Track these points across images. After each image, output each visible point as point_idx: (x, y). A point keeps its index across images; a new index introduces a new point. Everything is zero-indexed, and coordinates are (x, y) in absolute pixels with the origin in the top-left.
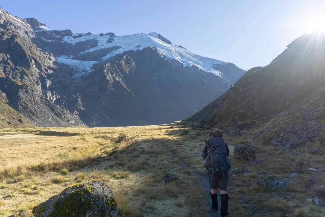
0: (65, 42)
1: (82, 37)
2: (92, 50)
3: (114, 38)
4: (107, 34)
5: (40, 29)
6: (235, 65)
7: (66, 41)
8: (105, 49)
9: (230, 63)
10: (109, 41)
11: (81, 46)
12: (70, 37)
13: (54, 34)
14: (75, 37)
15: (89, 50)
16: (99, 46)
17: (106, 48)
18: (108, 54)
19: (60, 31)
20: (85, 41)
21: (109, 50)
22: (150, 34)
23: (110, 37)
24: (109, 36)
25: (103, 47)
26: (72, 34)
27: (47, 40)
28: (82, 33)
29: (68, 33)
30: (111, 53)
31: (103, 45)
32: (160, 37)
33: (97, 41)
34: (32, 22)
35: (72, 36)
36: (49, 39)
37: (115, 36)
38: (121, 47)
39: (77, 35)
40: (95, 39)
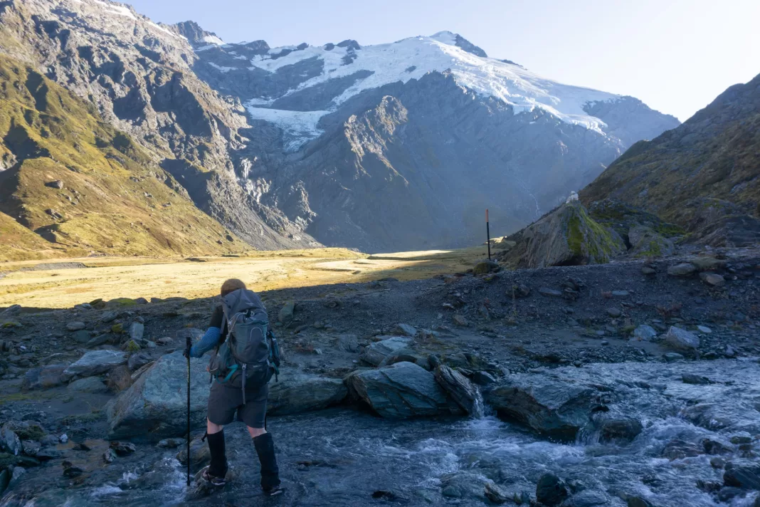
0: (257, 68)
1: (290, 54)
2: (311, 83)
3: (357, 52)
4: (340, 45)
5: (205, 44)
6: (640, 101)
7: (258, 66)
8: (338, 79)
9: (630, 97)
10: (348, 60)
11: (290, 75)
12: (265, 57)
13: (232, 53)
14: (275, 57)
15: (307, 82)
16: (327, 73)
17: (342, 76)
18: (346, 90)
19: (244, 44)
20: (296, 63)
21: (348, 81)
22: (437, 36)
23: (348, 50)
24: (346, 48)
25: (334, 75)
26: (269, 49)
27: (220, 69)
28: (289, 47)
29: (260, 48)
30: (352, 88)
31: (335, 70)
32: (460, 41)
33: (322, 62)
34: (189, 29)
35: (268, 54)
36: (226, 64)
37: (358, 47)
38: (373, 72)
39: (279, 51)
40: (317, 57)
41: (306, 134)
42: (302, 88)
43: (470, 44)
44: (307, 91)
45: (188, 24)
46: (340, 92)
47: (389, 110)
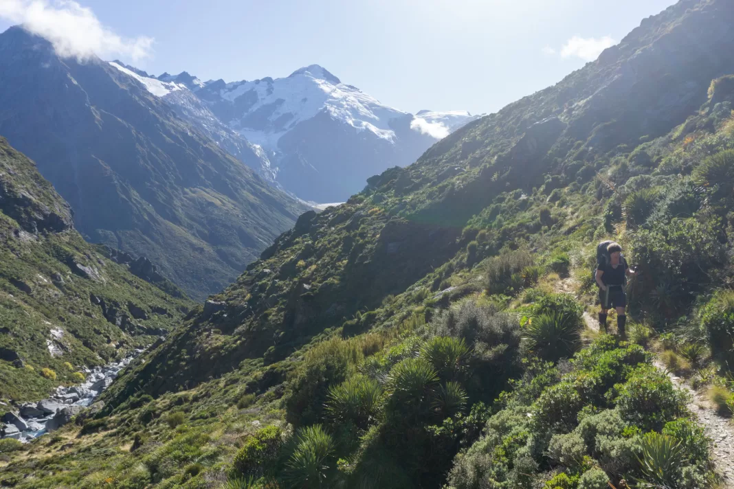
0: (225, 100)
3: (273, 85)
10: (270, 91)
13: (209, 90)
14: (230, 90)
16: (260, 101)
18: (273, 113)
20: (243, 95)
22: (309, 70)
23: (268, 85)
24: (266, 83)
26: (226, 85)
30: (276, 111)
31: (264, 99)
33: (255, 93)
35: (226, 89)
37: (273, 82)
38: (284, 100)
39: (231, 86)
40: (252, 90)
42: (251, 112)
43: (330, 75)
44: (254, 113)
46: (270, 114)
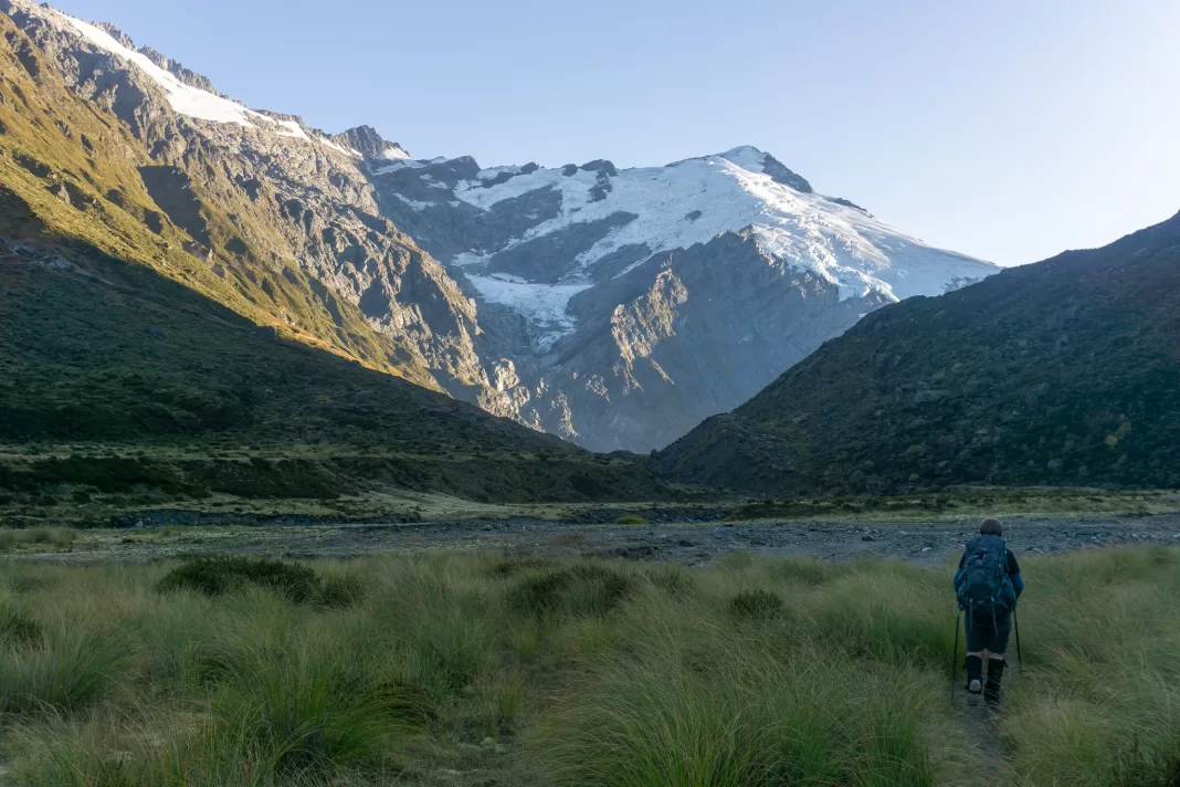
0: (463, 204)
1: (511, 180)
2: (544, 229)
3: (613, 180)
4: (587, 167)
5: (388, 162)
7: (464, 200)
8: (584, 224)
10: (598, 194)
11: (512, 215)
12: (474, 183)
13: (426, 177)
14: (487, 183)
15: (537, 228)
16: (566, 213)
17: (589, 221)
18: (596, 244)
19: (442, 161)
20: (520, 196)
21: (596, 230)
22: (735, 155)
23: (598, 178)
24: (595, 173)
25: (578, 218)
26: (479, 169)
27: (411, 204)
28: (509, 167)
29: (465, 168)
30: (605, 240)
31: (579, 209)
32: (770, 165)
33: (558, 196)
34: (363, 138)
35: (477, 180)
36: (420, 198)
37: (614, 173)
38: (636, 216)
39: (493, 175)
40: (551, 186)
41: (554, 325)
42: (530, 239)
43: (787, 169)
44: (537, 242)
45: (361, 130)
46: (586, 247)
47: (666, 293)
